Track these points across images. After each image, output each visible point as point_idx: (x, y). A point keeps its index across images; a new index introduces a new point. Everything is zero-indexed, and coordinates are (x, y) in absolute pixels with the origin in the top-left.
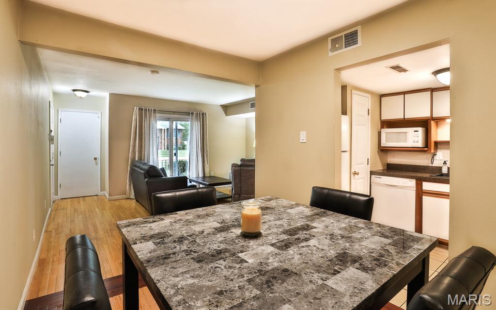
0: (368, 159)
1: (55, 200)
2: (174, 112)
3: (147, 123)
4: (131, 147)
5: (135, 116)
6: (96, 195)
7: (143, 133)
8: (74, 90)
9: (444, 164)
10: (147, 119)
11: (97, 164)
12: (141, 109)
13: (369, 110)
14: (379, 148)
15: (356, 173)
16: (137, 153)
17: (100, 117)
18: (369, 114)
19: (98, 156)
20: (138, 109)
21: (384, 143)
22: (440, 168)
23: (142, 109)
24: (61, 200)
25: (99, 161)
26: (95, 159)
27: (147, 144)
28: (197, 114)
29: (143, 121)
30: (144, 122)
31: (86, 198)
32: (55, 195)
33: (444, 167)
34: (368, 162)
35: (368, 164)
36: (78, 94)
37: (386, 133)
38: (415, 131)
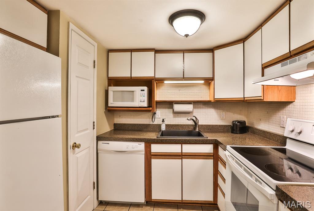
0: (94, 122)
9: (162, 121)
13: (94, 62)
14: (106, 109)
15: (75, 146)
18: (94, 67)
21: (112, 103)
22: (159, 126)
33: (163, 125)
34: (94, 126)
35: (94, 128)
37: (113, 91)
38: (142, 90)
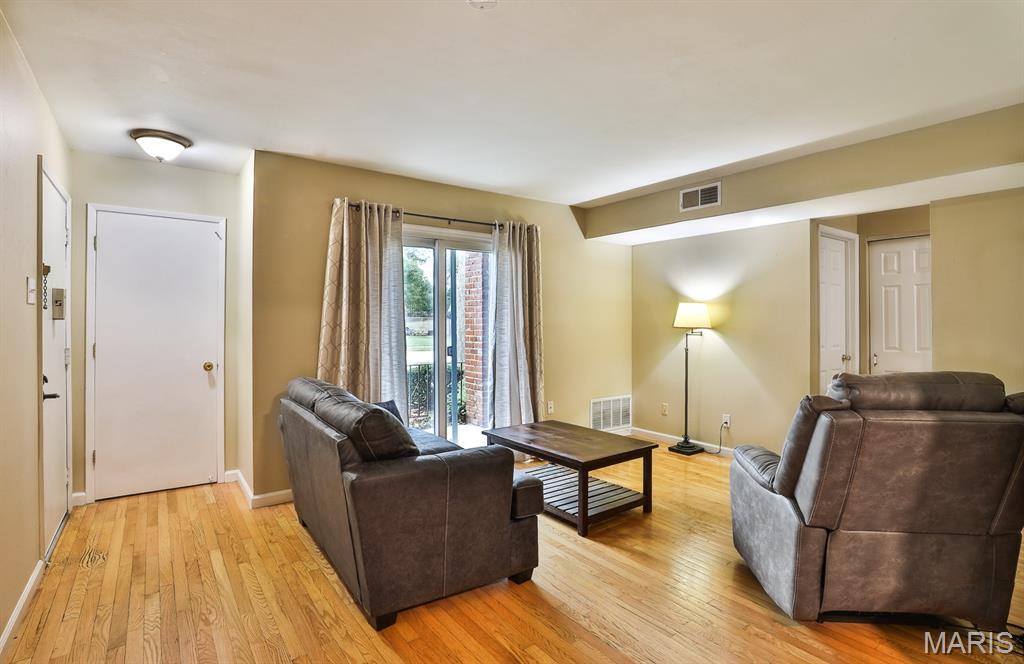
1: (76, 508)
2: (450, 220)
3: (373, 252)
4: (323, 331)
5: (338, 227)
6: (211, 484)
7: (363, 284)
8: (137, 133)
10: (373, 239)
11: (212, 383)
12: (355, 208)
16: (344, 348)
17: (223, 236)
19: (217, 359)
20: (346, 205)
23: (358, 207)
24: (96, 504)
25: (218, 373)
26: (208, 367)
27: (374, 318)
28: (514, 227)
29: (363, 243)
30: (364, 249)
31: (178, 492)
32: (74, 490)
36: (151, 146)
